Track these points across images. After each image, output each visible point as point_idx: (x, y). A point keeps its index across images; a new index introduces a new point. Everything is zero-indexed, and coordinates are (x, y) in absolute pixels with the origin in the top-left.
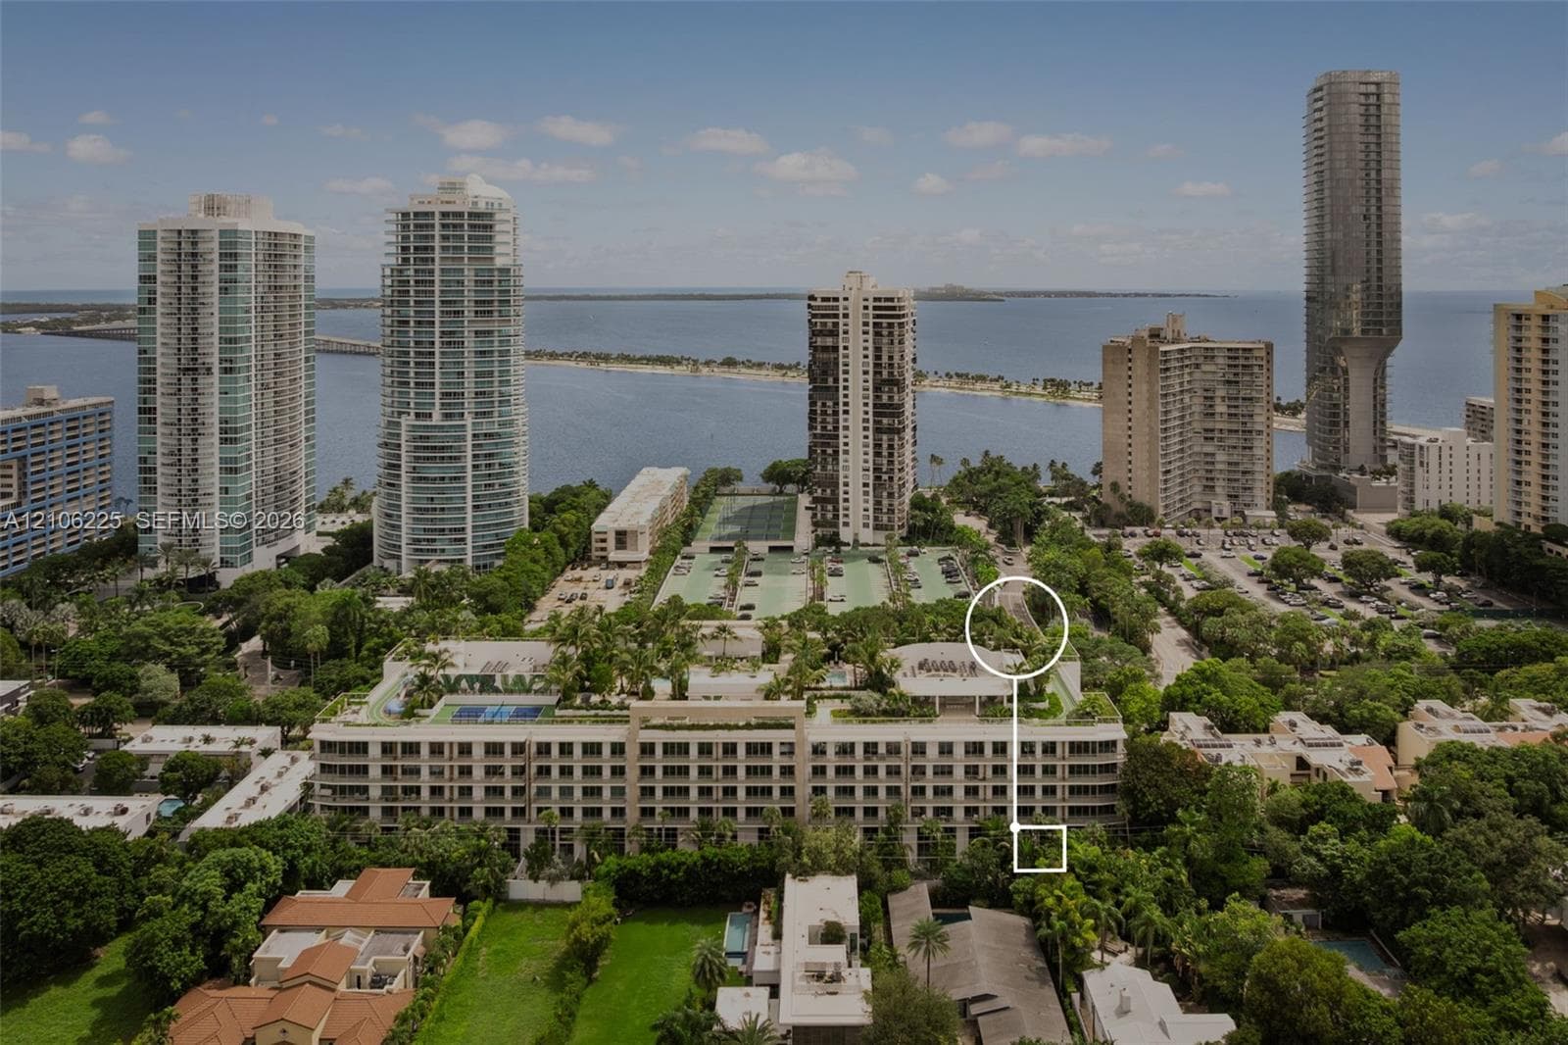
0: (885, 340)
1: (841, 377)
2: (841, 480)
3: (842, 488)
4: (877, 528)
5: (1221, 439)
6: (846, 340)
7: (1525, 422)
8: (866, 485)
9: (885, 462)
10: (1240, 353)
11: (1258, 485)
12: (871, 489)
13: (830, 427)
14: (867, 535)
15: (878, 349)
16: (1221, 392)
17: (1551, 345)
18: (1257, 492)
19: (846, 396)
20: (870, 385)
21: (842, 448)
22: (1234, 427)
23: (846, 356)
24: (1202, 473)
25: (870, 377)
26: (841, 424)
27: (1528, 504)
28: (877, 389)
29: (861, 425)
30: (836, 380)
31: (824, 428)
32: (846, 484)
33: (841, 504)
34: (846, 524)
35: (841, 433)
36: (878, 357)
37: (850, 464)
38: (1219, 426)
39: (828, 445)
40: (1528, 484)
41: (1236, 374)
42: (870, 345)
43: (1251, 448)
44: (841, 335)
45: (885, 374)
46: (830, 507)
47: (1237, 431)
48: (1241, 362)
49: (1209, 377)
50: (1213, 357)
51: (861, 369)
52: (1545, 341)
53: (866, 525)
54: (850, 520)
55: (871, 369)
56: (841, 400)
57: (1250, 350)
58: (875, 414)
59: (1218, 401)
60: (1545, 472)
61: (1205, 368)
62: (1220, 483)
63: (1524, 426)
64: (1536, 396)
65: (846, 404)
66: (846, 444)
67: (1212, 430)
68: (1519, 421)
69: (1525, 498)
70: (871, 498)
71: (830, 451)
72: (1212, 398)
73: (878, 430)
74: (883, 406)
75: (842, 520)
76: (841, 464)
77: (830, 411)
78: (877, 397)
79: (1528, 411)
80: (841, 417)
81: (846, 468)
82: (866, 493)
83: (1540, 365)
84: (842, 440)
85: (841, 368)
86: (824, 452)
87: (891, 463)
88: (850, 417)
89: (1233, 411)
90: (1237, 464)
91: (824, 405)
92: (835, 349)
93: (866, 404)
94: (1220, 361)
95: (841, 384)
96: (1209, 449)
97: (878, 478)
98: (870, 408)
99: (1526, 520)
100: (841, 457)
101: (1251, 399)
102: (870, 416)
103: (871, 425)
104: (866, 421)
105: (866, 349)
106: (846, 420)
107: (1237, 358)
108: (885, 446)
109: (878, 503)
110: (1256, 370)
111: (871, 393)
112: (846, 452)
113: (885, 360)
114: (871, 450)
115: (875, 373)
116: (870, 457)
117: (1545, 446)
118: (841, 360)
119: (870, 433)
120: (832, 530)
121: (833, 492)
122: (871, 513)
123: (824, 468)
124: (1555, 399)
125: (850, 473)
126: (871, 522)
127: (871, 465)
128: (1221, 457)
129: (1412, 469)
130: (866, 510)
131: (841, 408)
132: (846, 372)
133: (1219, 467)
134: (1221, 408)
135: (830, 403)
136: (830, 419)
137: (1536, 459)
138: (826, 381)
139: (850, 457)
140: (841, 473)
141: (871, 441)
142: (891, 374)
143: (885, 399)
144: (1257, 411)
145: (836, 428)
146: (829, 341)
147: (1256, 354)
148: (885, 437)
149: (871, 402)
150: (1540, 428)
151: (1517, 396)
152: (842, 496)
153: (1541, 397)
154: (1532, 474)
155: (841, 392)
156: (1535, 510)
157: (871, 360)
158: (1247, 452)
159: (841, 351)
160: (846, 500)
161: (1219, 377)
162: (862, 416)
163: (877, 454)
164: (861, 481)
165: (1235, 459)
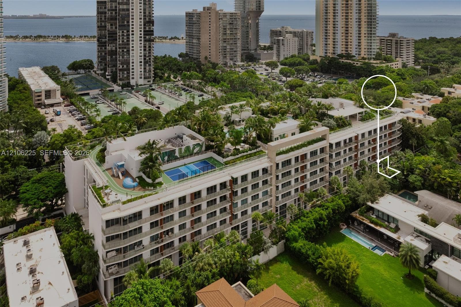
0: (147, 6)
1: (131, 20)
2: (131, 61)
3: (131, 64)
4: (145, 78)
5: (228, 42)
6: (133, 6)
7: (328, 27)
8: (141, 62)
9: (147, 53)
10: (234, 14)
11: (238, 55)
12: (143, 64)
13: (125, 41)
14: (141, 82)
15: (145, 10)
16: (228, 27)
17: (336, 6)
18: (238, 57)
19: (133, 28)
20: (142, 23)
21: (131, 48)
22: (232, 37)
23: (133, 12)
24: (223, 53)
25: (142, 20)
26: (131, 39)
27: (329, 50)
28: (144, 25)
29: (139, 39)
30: (128, 22)
31: (123, 41)
32: (133, 63)
33: (131, 71)
34: (133, 78)
35: (131, 43)
36: (145, 13)
37: (134, 55)
38: (228, 37)
39: (125, 48)
40: (329, 44)
41: (232, 21)
42: (142, 8)
43: (236, 44)
44: (131, 4)
45: (147, 19)
46: (125, 72)
47: (232, 39)
48: (234, 17)
49: (225, 22)
50: (226, 16)
51: (139, 17)
52: (334, 4)
53: (141, 78)
54: (135, 76)
55: (142, 17)
56: (131, 30)
57: (236, 13)
58: (144, 34)
59: (227, 30)
60: (334, 40)
61: (224, 19)
62: (228, 55)
63: (328, 28)
64: (331, 20)
65: (133, 31)
66: (133, 47)
67: (226, 39)
68: (327, 27)
69: (328, 48)
70: (143, 67)
71: (125, 50)
72: (225, 29)
73: (145, 41)
74: (147, 31)
75: (131, 77)
76: (131, 54)
77: (125, 35)
78: (144, 28)
79: (329, 24)
80: (131, 36)
81: (133, 56)
82: (141, 65)
83: (333, 11)
84: (131, 46)
85: (131, 17)
86: (123, 51)
87: (149, 53)
88: (134, 36)
89: (231, 32)
90: (232, 49)
91: (123, 32)
92: (128, 10)
93: (141, 31)
94: (228, 17)
95: (131, 23)
96: (225, 45)
97: (145, 59)
98: (142, 33)
99: (328, 54)
100: (131, 52)
101: (236, 29)
102: (142, 35)
103: (143, 39)
104: (141, 37)
105: (141, 9)
106: (133, 38)
107: (232, 16)
108: (147, 47)
109: (145, 69)
110: (238, 19)
111: (143, 26)
112: (133, 50)
113: (147, 13)
114: (143, 49)
115: (144, 19)
116: (142, 51)
117: (334, 33)
118: (131, 14)
119: (142, 42)
120: (126, 81)
121: (127, 66)
122: (143, 73)
123: (123, 57)
124: (337, 20)
125: (134, 58)
126: (143, 76)
127: (142, 54)
128: (228, 47)
129: (279, 46)
130: (141, 72)
131: (131, 33)
132: (133, 19)
133: (228, 50)
134: (228, 32)
135: (125, 31)
136: (125, 38)
137: (331, 37)
138: (124, 22)
139: (134, 52)
140: (131, 58)
141: (142, 45)
142: (150, 19)
143: (147, 29)
144: (238, 32)
145: (128, 41)
146: (125, 7)
147: (238, 14)
148: (147, 43)
149: (142, 30)
150: (333, 29)
151: (326, 20)
152: (131, 67)
153: (333, 20)
154: (330, 41)
155: (131, 27)
156: (331, 51)
157: (142, 14)
158: (235, 45)
159: (131, 10)
160: (133, 69)
161: (227, 22)
162: (139, 35)
163: (145, 50)
164: (139, 61)
165: (232, 47)
